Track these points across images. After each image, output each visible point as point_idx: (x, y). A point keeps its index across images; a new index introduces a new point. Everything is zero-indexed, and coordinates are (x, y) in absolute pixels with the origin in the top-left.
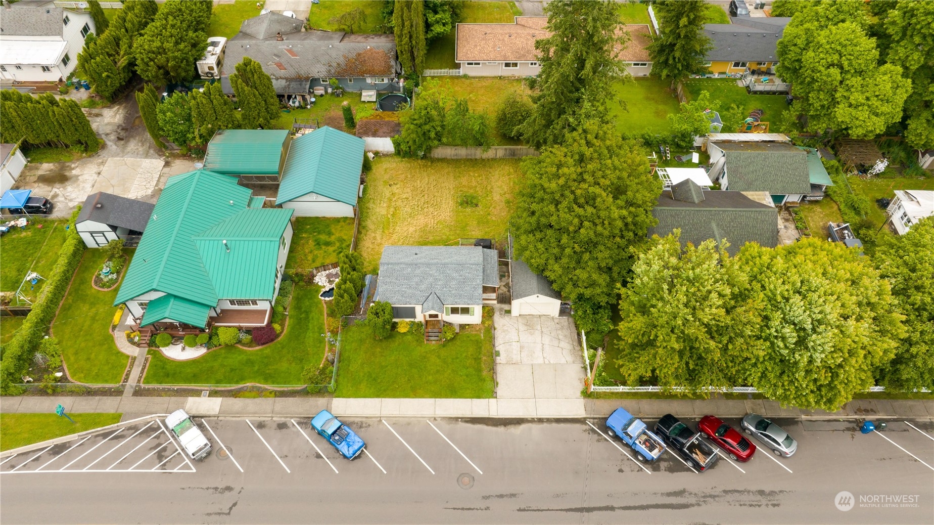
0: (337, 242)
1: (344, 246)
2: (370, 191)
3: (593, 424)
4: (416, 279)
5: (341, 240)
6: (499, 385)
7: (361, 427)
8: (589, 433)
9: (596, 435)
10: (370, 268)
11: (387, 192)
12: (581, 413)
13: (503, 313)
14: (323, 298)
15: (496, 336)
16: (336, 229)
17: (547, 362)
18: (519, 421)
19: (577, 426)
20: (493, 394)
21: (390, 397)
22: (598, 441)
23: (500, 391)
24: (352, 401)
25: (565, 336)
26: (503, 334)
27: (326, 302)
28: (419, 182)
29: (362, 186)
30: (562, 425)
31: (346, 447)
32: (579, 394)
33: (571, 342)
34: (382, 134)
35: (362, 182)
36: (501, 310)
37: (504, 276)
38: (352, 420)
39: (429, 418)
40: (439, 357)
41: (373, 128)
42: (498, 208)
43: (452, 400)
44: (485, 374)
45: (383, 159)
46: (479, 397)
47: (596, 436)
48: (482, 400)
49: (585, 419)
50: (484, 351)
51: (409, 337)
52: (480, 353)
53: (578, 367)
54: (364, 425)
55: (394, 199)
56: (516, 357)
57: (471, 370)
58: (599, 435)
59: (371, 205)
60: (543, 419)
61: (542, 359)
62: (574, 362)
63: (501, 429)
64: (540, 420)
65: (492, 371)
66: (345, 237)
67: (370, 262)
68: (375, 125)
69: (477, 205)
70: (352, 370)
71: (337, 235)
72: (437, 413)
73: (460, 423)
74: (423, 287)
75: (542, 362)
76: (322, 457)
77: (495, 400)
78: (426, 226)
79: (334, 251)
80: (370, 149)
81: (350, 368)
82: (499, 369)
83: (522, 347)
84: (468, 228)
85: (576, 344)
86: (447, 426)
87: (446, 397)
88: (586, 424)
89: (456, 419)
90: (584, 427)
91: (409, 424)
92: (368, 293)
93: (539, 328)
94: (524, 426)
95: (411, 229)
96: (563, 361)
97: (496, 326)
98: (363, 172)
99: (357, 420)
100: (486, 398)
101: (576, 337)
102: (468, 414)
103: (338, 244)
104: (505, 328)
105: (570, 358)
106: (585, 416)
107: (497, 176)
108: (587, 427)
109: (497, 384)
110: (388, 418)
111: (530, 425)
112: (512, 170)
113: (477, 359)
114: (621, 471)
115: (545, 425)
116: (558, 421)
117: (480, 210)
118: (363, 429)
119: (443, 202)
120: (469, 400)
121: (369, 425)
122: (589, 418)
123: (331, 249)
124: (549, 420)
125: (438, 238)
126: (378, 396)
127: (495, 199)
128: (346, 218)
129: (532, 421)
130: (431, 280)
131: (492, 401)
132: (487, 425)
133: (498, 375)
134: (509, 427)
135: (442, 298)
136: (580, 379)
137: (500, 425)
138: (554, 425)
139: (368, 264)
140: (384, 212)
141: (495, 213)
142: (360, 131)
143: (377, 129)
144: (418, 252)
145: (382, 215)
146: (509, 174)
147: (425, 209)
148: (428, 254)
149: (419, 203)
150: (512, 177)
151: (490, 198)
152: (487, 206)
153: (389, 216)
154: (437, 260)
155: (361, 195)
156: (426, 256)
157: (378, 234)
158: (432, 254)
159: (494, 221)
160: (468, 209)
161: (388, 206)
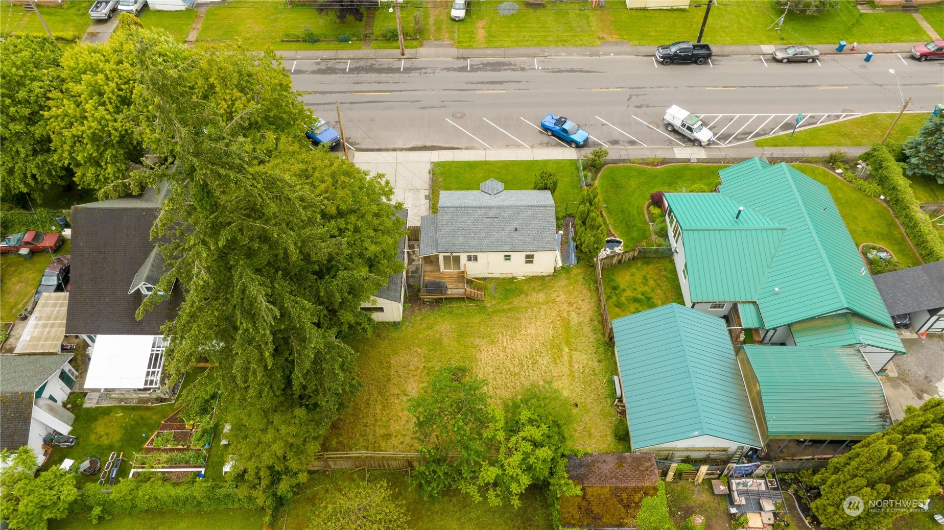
0: (625, 302)
1: (615, 298)
2: (604, 389)
3: (350, 148)
4: (512, 199)
6: (428, 171)
7: (547, 143)
8: (356, 142)
10: (574, 273)
12: (357, 154)
14: (618, 239)
18: (413, 149)
19: (364, 147)
20: (435, 164)
21: (527, 160)
22: (349, 137)
23: (428, 167)
24: (560, 158)
27: (612, 235)
29: (618, 395)
30: (377, 147)
31: (554, 117)
37: (413, 272)
39: (490, 149)
41: (626, 469)
43: (471, 159)
44: (440, 178)
46: (447, 162)
47: (350, 140)
48: (444, 160)
49: (356, 151)
54: (545, 145)
59: (596, 365)
60: (392, 151)
63: (429, 144)
64: (394, 150)
72: (483, 151)
73: (464, 147)
74: (505, 197)
77: (433, 161)
78: (512, 338)
79: (624, 290)
82: (427, 185)
84: (455, 334)
86: (474, 144)
87: (476, 162)
88: (356, 148)
90: (358, 146)
91: (507, 146)
94: (409, 146)
95: (532, 330)
99: (552, 148)
100: (441, 162)
102: (456, 152)
103: (623, 299)
108: (356, 146)
109: (430, 172)
110: (526, 148)
111: (404, 147)
115: (391, 147)
116: (380, 150)
118: (545, 142)
120: (455, 160)
121: (541, 144)
122: (352, 151)
123: (628, 293)
124: (387, 150)
125: (497, 319)
126: (537, 161)
127: (415, 385)
129: (401, 150)
131: (435, 160)
132: (440, 147)
133: (429, 178)
134: (422, 146)
135: (483, 193)
137: (429, 147)
138: (383, 147)
139: (578, 278)
140: (576, 355)
141: (416, 359)
142: (648, 464)
143: (619, 467)
144: (515, 235)
145: (576, 349)
146: (387, 436)
147: (517, 364)
148: (503, 230)
149: (527, 373)
150: (383, 431)
151: (422, 385)
152: (426, 371)
153: (567, 350)
154: (491, 214)
155: (616, 378)
156: (505, 225)
157: (574, 319)
158: (498, 232)
159: (420, 346)
160: (454, 364)
161: (571, 366)
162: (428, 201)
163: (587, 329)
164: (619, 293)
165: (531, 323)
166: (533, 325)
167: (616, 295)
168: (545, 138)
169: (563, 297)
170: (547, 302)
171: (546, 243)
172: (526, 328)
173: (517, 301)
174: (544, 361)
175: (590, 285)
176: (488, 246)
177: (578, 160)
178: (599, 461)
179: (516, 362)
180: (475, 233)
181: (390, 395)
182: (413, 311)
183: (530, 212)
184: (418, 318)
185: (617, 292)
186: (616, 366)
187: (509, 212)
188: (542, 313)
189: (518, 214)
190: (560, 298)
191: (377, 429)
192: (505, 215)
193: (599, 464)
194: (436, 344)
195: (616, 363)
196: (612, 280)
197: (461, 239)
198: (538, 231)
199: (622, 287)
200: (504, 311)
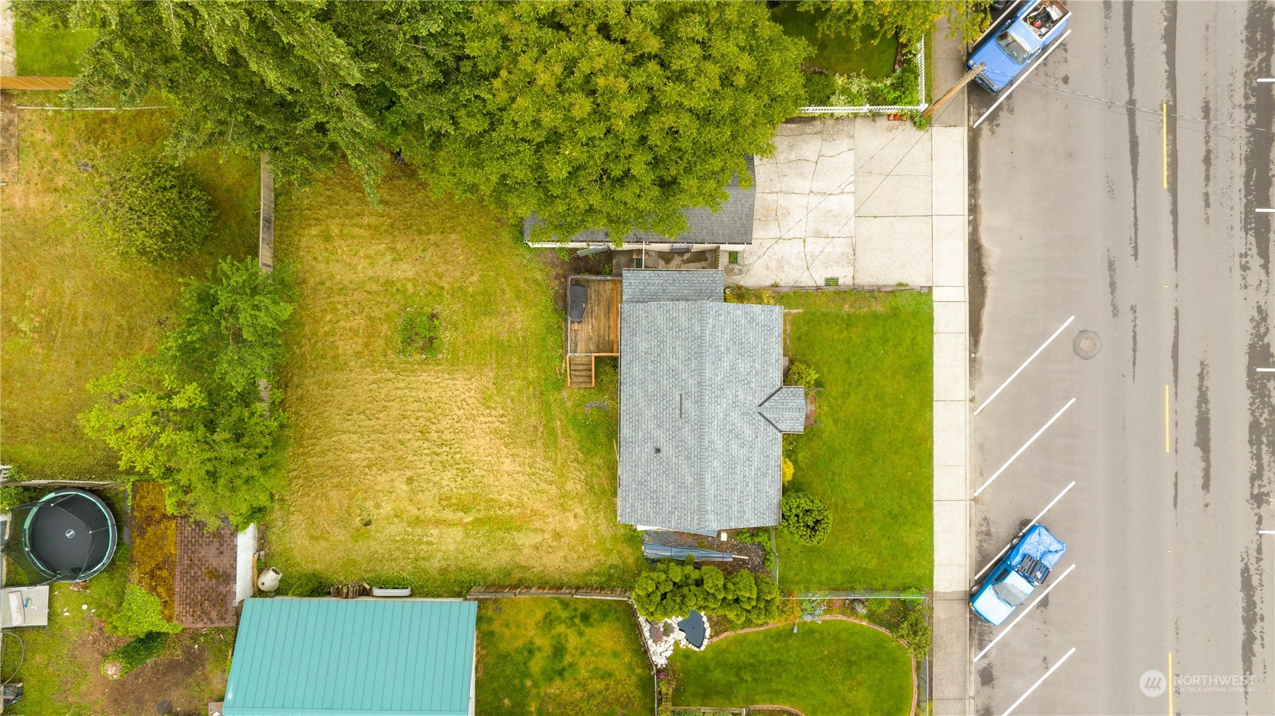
0: (555, 631)
1: (564, 615)
2: (388, 570)
3: (980, 116)
4: (734, 446)
5: (549, 621)
6: (904, 281)
7: (988, 534)
8: (998, 126)
9: (1001, 113)
10: (627, 550)
11: (395, 529)
12: (960, 135)
13: (737, 267)
14: (706, 642)
15: (792, 283)
16: (514, 638)
17: (851, 188)
18: (975, 249)
19: (983, 144)
20: (924, 296)
21: (932, 486)
22: (1011, 111)
23: (916, 279)
24: (939, 556)
25: (791, 147)
26: (786, 269)
27: (716, 633)
28: (354, 456)
29: (377, 592)
30: (982, 171)
31: (1050, 556)
32: (919, 134)
33: (805, 137)
34: (225, 560)
35: (365, 593)
36: (729, 271)
38: (975, 552)
39: (972, 410)
40: (845, 395)
41: (206, 583)
42: (441, 268)
43: (935, 370)
44: (879, 308)
45: (276, 547)
46: (931, 320)
47: (1003, 115)
48: (936, 314)
49: (970, 129)
50: (833, 308)
51: (800, 456)
52: (837, 316)
53: (862, 130)
54: (984, 528)
55: (415, 512)
56: (841, 247)
57: (873, 334)
58: (1000, 108)
59: (436, 564)
60: (970, 205)
61: (845, 197)
62: (852, 137)
63: (991, 281)
64: (973, 209)
65: (876, 294)
66: (540, 614)
67: (608, 553)
68: (195, 579)
69: (433, 316)
70: (875, 561)
71: (532, 633)
72: (962, 397)
73: (978, 355)
74: (748, 432)
75: (852, 197)
76: (1047, 596)
77: (935, 291)
78: (496, 432)
79: (581, 634)
80: (250, 584)
81: (870, 566)
82: (867, 279)
83: (818, 234)
84: (504, 337)
85: (808, 129)
86: (986, 379)
87: (930, 380)
88: (979, 128)
89: (972, 361)
90: (985, 131)
91: (981, 447)
92: (691, 547)
93: (774, 197)
94: (985, 240)
95: (507, 465)
96: (850, 157)
97: (769, 282)
98: (329, 594)
99: (975, 543)
100: (931, 308)
101: (793, 126)
102: (964, 340)
104: (773, 265)
105: (843, 143)
106: (966, 128)
107: (335, 268)
108: (986, 128)
109: (900, 284)
110: (974, 486)
111: (981, 229)
112: (314, 231)
113: (849, 322)
114: (1066, 80)
115: (981, 201)
116: (973, 177)
117: (448, 309)
118: (993, 530)
119: (421, 394)
121: (985, 519)
122: (969, 121)
123: (573, 641)
124: (973, 194)
125: (534, 407)
126: (930, 507)
127: (410, 274)
128: (480, 619)
129: (974, 224)
130: (734, 415)
131: (937, 294)
132: (982, 306)
133: (881, 282)
134: (986, 267)
135: (769, 391)
136: (890, 129)
137: (982, 282)
138: (982, 185)
139: (614, 556)
140: (457, 533)
141: (458, 274)
142: (214, 615)
143: (210, 572)
144: (649, 448)
145: (467, 535)
146: (327, 238)
147: (444, 437)
148: (659, 426)
149: (427, 451)
150: (335, 231)
151: (410, 286)
152: (435, 292)
153: (468, 519)
154: (688, 405)
155: (407, 592)
156: (668, 430)
157: (526, 540)
158: (655, 417)
159: (482, 279)
160: (446, 336)
161: (437, 523)
162: (821, 283)
163: (503, 558)
164: (573, 624)
165: (522, 465)
166: (519, 469)
167: (572, 618)
168: (1002, 529)
169: (572, 524)
170: (564, 495)
171: (633, 506)
172: (513, 455)
173: (569, 444)
174: (448, 480)
175: (597, 574)
176: (631, 396)
177: (931, 593)
178: (222, 545)
179: (447, 436)
180: (653, 373)
181: (394, 236)
182: (553, 265)
183: (691, 480)
184: (538, 275)
185: (577, 621)
186: (433, 596)
187: (691, 441)
188: (543, 486)
189: (687, 458)
190: (572, 519)
191: (337, 221)
192: (686, 432)
193: (216, 544)
194: (485, 304)
195: (439, 596)
196: (604, 615)
197: (643, 347)
198: (655, 492)
199: (588, 631)
200: (550, 419)
